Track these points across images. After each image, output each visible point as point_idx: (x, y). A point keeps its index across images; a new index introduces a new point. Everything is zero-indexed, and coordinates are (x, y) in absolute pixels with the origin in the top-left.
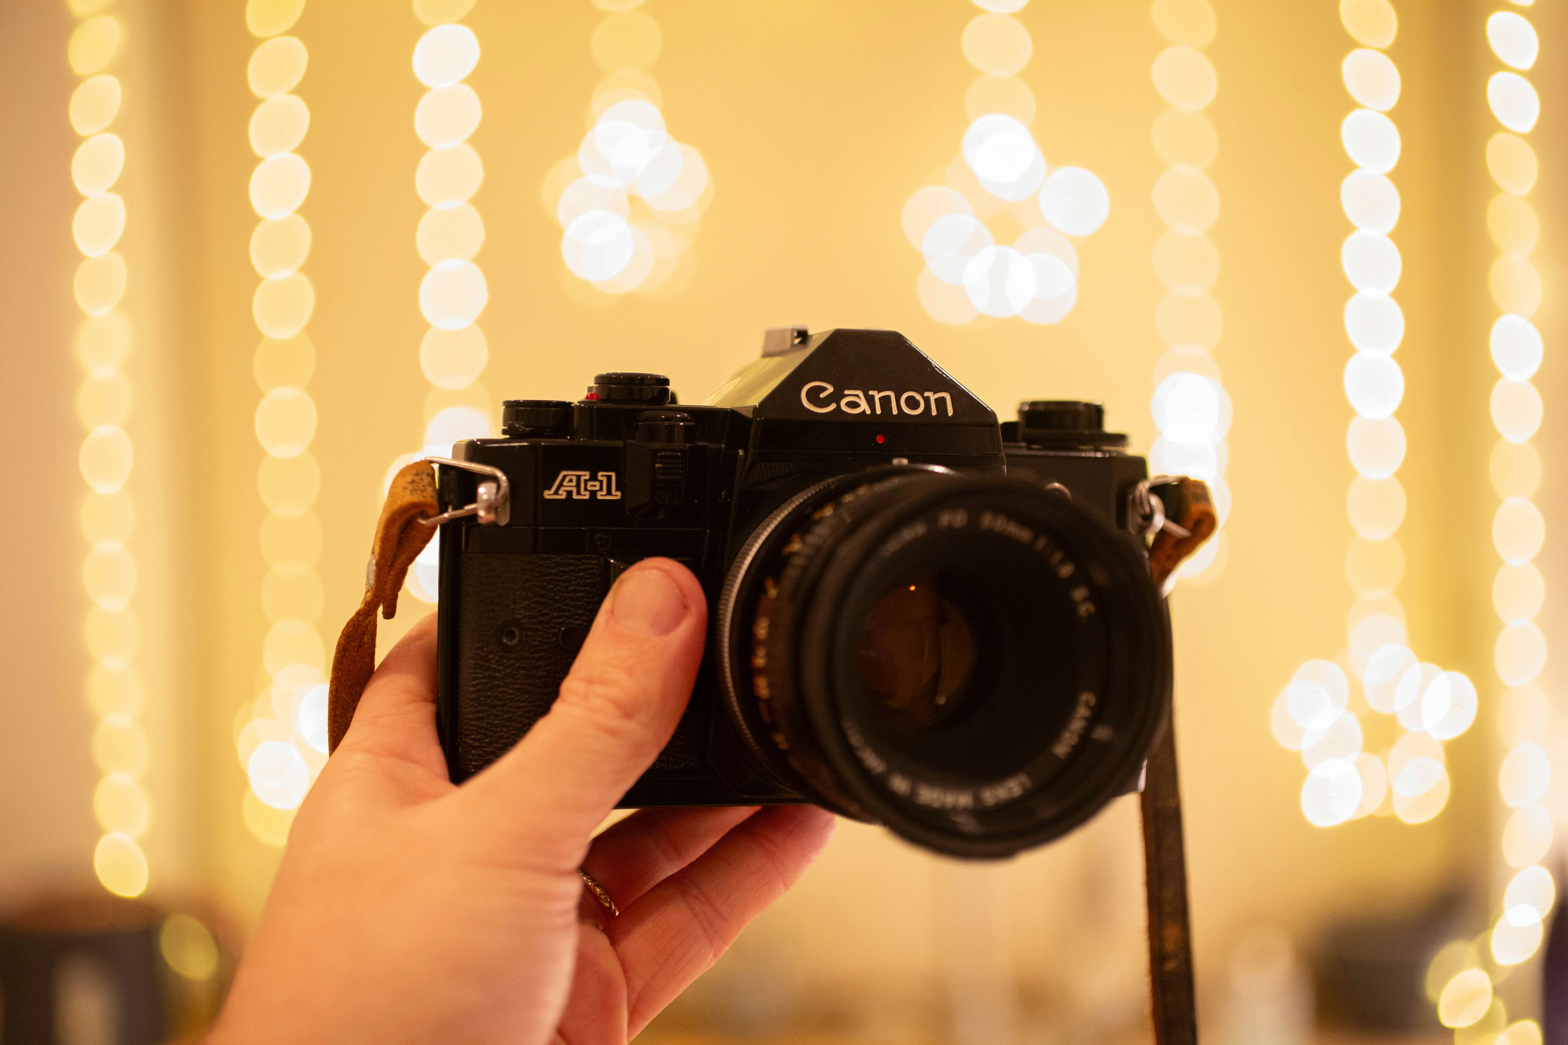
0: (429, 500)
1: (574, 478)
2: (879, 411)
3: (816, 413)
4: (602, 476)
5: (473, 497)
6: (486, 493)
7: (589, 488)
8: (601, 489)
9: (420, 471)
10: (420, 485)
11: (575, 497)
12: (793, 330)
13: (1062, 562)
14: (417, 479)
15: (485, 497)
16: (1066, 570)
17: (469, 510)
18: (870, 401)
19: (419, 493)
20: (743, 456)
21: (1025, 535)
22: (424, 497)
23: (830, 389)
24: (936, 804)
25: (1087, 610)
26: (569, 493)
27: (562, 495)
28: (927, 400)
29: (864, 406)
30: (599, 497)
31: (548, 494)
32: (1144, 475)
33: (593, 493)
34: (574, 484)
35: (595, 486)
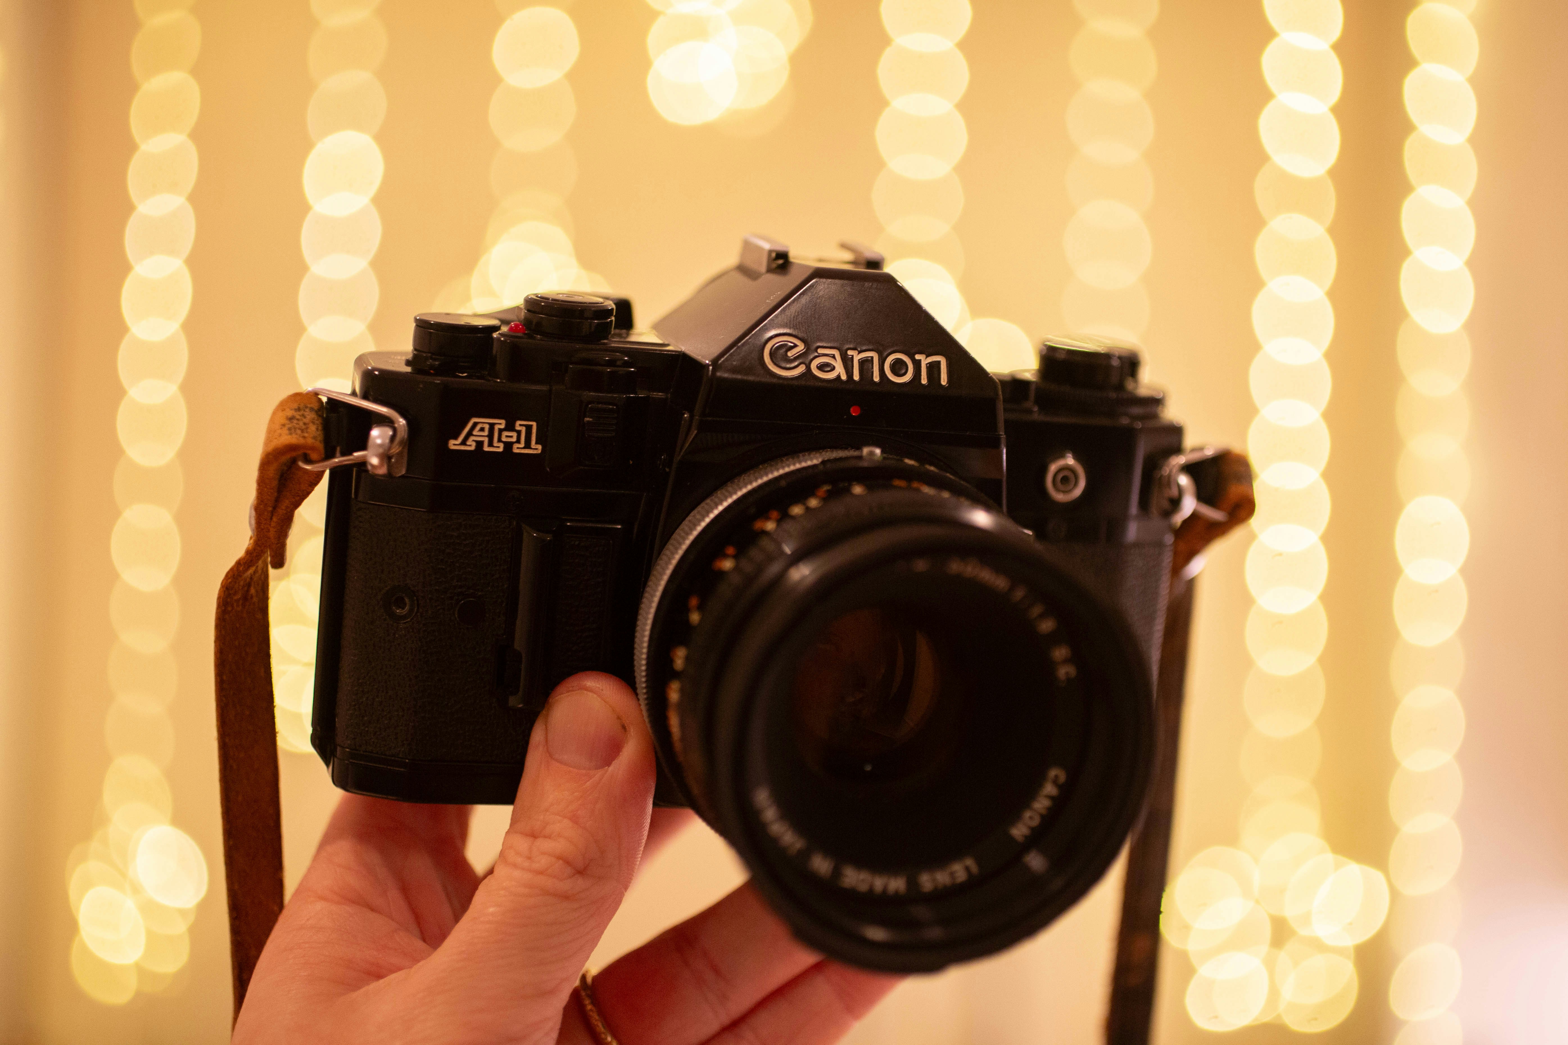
0: (310, 441)
1: (487, 427)
2: (856, 377)
3: (779, 377)
4: (521, 425)
5: (362, 443)
6: (379, 437)
7: (504, 439)
8: (518, 441)
9: (302, 406)
10: (301, 423)
11: (486, 448)
12: (770, 252)
13: (1042, 616)
14: (297, 415)
15: (379, 441)
16: (1047, 626)
17: (358, 457)
18: (847, 362)
19: (299, 432)
20: (687, 419)
21: (1000, 583)
22: (304, 437)
23: (801, 347)
24: (863, 888)
25: (1067, 673)
26: (480, 444)
27: (471, 446)
28: (917, 364)
29: (840, 370)
30: (516, 451)
31: (454, 444)
32: (1178, 449)
33: (508, 446)
34: (486, 433)
35: (511, 437)
